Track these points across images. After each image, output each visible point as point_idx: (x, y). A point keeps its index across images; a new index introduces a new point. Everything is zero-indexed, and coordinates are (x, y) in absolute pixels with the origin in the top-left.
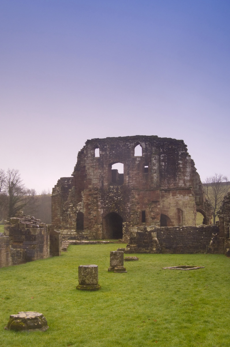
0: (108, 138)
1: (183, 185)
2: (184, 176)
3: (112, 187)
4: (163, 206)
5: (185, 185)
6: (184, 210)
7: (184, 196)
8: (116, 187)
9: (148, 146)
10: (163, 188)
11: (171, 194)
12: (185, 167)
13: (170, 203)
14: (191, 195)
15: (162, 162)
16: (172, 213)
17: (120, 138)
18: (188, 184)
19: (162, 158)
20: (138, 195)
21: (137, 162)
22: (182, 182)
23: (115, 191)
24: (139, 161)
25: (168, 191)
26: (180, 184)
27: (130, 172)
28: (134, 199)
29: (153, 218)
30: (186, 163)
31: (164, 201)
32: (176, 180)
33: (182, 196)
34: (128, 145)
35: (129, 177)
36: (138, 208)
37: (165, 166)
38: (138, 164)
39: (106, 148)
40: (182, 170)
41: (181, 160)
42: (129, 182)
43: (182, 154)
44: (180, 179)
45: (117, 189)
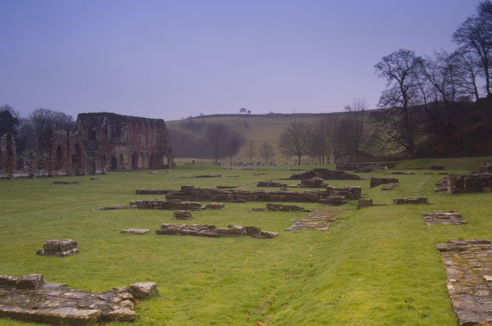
0: (89, 113)
1: (123, 141)
2: (124, 136)
3: (90, 141)
4: (114, 152)
5: (124, 141)
6: (123, 155)
7: (124, 147)
8: (92, 141)
9: (107, 119)
10: (114, 142)
11: (117, 146)
12: (124, 132)
13: (117, 151)
14: (127, 147)
15: (114, 128)
16: (118, 156)
17: (95, 114)
18: (125, 141)
19: (114, 126)
20: (102, 146)
21: (102, 128)
22: (123, 139)
23: (91, 143)
24: (103, 127)
25: (116, 144)
26: (122, 141)
27: (99, 133)
28: (100, 148)
29: (108, 159)
30: (125, 129)
31: (114, 149)
32: (120, 138)
33: (122, 147)
34: (98, 118)
35: (98, 136)
36: (102, 153)
37: (115, 130)
38: (103, 129)
39: (87, 119)
40: (123, 133)
41: (123, 127)
42: (98, 139)
43: (123, 124)
44: (122, 138)
45: (92, 142)
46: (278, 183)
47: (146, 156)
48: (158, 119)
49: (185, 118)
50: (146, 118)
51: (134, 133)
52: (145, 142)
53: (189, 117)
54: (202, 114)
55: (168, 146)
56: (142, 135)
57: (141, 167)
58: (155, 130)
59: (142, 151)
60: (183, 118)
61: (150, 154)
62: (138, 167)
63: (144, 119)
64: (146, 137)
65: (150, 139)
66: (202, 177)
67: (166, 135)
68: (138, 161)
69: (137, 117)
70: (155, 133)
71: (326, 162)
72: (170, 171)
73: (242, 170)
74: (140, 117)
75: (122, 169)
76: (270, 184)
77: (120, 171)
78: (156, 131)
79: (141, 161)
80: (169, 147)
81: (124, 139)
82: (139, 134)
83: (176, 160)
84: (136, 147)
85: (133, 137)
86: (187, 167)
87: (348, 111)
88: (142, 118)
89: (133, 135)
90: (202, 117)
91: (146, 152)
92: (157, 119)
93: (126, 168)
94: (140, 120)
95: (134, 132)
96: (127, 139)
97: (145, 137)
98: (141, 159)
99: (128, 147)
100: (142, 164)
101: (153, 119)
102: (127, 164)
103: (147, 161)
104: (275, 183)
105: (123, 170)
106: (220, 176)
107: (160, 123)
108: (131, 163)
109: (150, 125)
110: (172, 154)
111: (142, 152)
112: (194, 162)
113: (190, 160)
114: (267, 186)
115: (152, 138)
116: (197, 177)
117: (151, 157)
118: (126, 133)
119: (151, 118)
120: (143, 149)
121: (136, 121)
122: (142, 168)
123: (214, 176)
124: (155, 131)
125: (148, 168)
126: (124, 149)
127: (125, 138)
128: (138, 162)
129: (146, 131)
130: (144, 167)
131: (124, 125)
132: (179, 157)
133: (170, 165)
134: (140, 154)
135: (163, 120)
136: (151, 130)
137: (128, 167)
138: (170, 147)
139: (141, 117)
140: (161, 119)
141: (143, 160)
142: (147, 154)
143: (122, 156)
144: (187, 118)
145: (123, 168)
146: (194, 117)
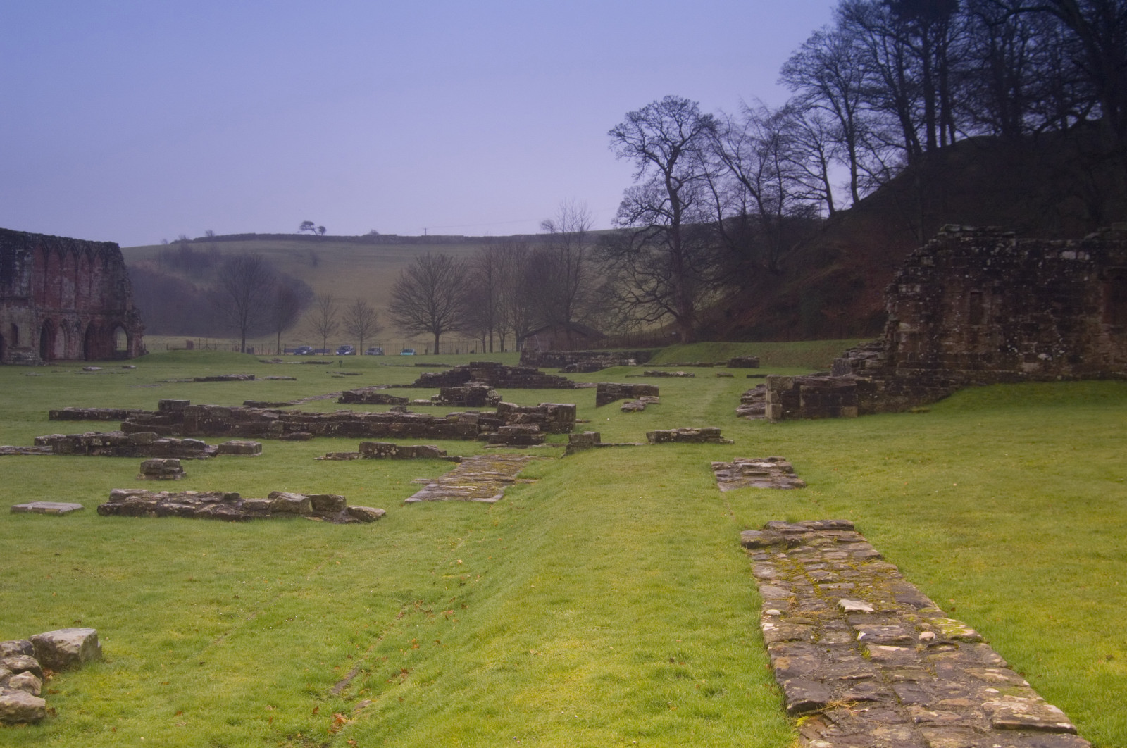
46: (386, 396)
47: (75, 329)
48: (105, 243)
49: (170, 241)
50: (75, 240)
51: (46, 275)
52: (73, 297)
53: (179, 239)
54: (211, 231)
55: (129, 307)
56: (65, 280)
57: (63, 356)
58: (98, 268)
59: (66, 317)
60: (165, 241)
61: (86, 326)
62: (54, 356)
63: (71, 243)
64: (76, 285)
65: (85, 289)
66: (208, 379)
67: (123, 280)
68: (54, 341)
69: (54, 237)
70: (96, 275)
71: (497, 348)
72: (133, 366)
73: (303, 363)
74: (60, 237)
75: (15, 360)
76: (367, 398)
77: (10, 365)
78: (99, 270)
79: (63, 342)
80: (131, 308)
81: (21, 287)
82: (59, 277)
83: (148, 341)
84: (51, 309)
85: (43, 285)
86: (173, 357)
87: (547, 232)
88: (65, 239)
89: (43, 279)
90: (211, 239)
91: (76, 320)
92: (102, 241)
93: (26, 358)
94: (62, 242)
95: (46, 271)
96: (29, 288)
97: (73, 284)
98: (63, 338)
99: (31, 307)
100: (65, 349)
101: (92, 242)
102: (27, 349)
103: (78, 342)
104: (380, 395)
105: (20, 361)
106: (252, 378)
107: (109, 251)
108: (38, 347)
109: (84, 256)
110: (139, 325)
111: (65, 320)
112: (190, 345)
113: (181, 341)
114: (362, 403)
115: (90, 287)
116: (198, 380)
117: (88, 331)
118: (26, 274)
119: (87, 239)
120: (67, 312)
121: (51, 247)
122: (66, 359)
123: (237, 379)
124: (96, 272)
125: (79, 359)
126: (20, 312)
127: (24, 285)
128: (56, 344)
129: (76, 271)
130: (71, 357)
131: (22, 255)
132: (155, 332)
133: (133, 353)
134: (61, 325)
135: (117, 244)
136: (86, 268)
137: (30, 356)
138: (134, 308)
139: (63, 236)
140: (112, 241)
141: (68, 339)
142: (78, 325)
143: (15, 329)
144: (176, 242)
145: (19, 358)
146: (192, 238)
